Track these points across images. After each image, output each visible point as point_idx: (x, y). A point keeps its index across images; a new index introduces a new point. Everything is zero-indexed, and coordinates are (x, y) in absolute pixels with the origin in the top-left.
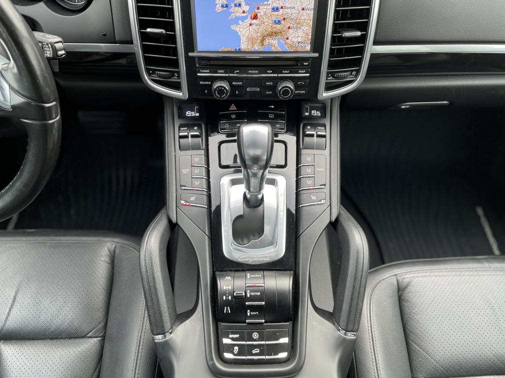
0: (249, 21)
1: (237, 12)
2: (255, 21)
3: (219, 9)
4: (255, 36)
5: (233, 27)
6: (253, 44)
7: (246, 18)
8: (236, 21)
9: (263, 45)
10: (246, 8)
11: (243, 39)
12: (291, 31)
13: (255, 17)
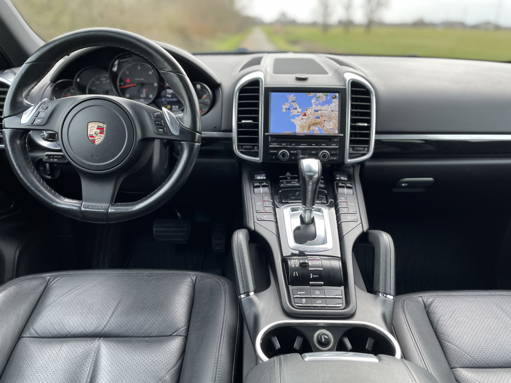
0: (301, 117)
1: (295, 112)
2: (304, 117)
3: (284, 110)
4: (304, 125)
5: (292, 120)
6: (303, 130)
7: (300, 115)
8: (294, 117)
9: (309, 130)
10: (300, 110)
11: (298, 127)
12: (326, 122)
13: (305, 115)
